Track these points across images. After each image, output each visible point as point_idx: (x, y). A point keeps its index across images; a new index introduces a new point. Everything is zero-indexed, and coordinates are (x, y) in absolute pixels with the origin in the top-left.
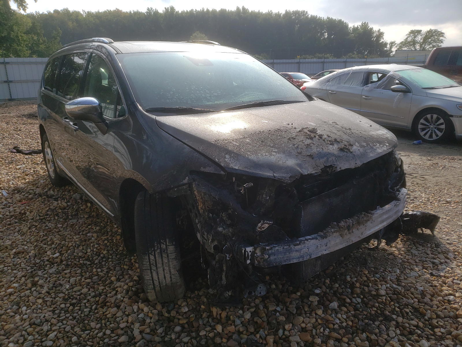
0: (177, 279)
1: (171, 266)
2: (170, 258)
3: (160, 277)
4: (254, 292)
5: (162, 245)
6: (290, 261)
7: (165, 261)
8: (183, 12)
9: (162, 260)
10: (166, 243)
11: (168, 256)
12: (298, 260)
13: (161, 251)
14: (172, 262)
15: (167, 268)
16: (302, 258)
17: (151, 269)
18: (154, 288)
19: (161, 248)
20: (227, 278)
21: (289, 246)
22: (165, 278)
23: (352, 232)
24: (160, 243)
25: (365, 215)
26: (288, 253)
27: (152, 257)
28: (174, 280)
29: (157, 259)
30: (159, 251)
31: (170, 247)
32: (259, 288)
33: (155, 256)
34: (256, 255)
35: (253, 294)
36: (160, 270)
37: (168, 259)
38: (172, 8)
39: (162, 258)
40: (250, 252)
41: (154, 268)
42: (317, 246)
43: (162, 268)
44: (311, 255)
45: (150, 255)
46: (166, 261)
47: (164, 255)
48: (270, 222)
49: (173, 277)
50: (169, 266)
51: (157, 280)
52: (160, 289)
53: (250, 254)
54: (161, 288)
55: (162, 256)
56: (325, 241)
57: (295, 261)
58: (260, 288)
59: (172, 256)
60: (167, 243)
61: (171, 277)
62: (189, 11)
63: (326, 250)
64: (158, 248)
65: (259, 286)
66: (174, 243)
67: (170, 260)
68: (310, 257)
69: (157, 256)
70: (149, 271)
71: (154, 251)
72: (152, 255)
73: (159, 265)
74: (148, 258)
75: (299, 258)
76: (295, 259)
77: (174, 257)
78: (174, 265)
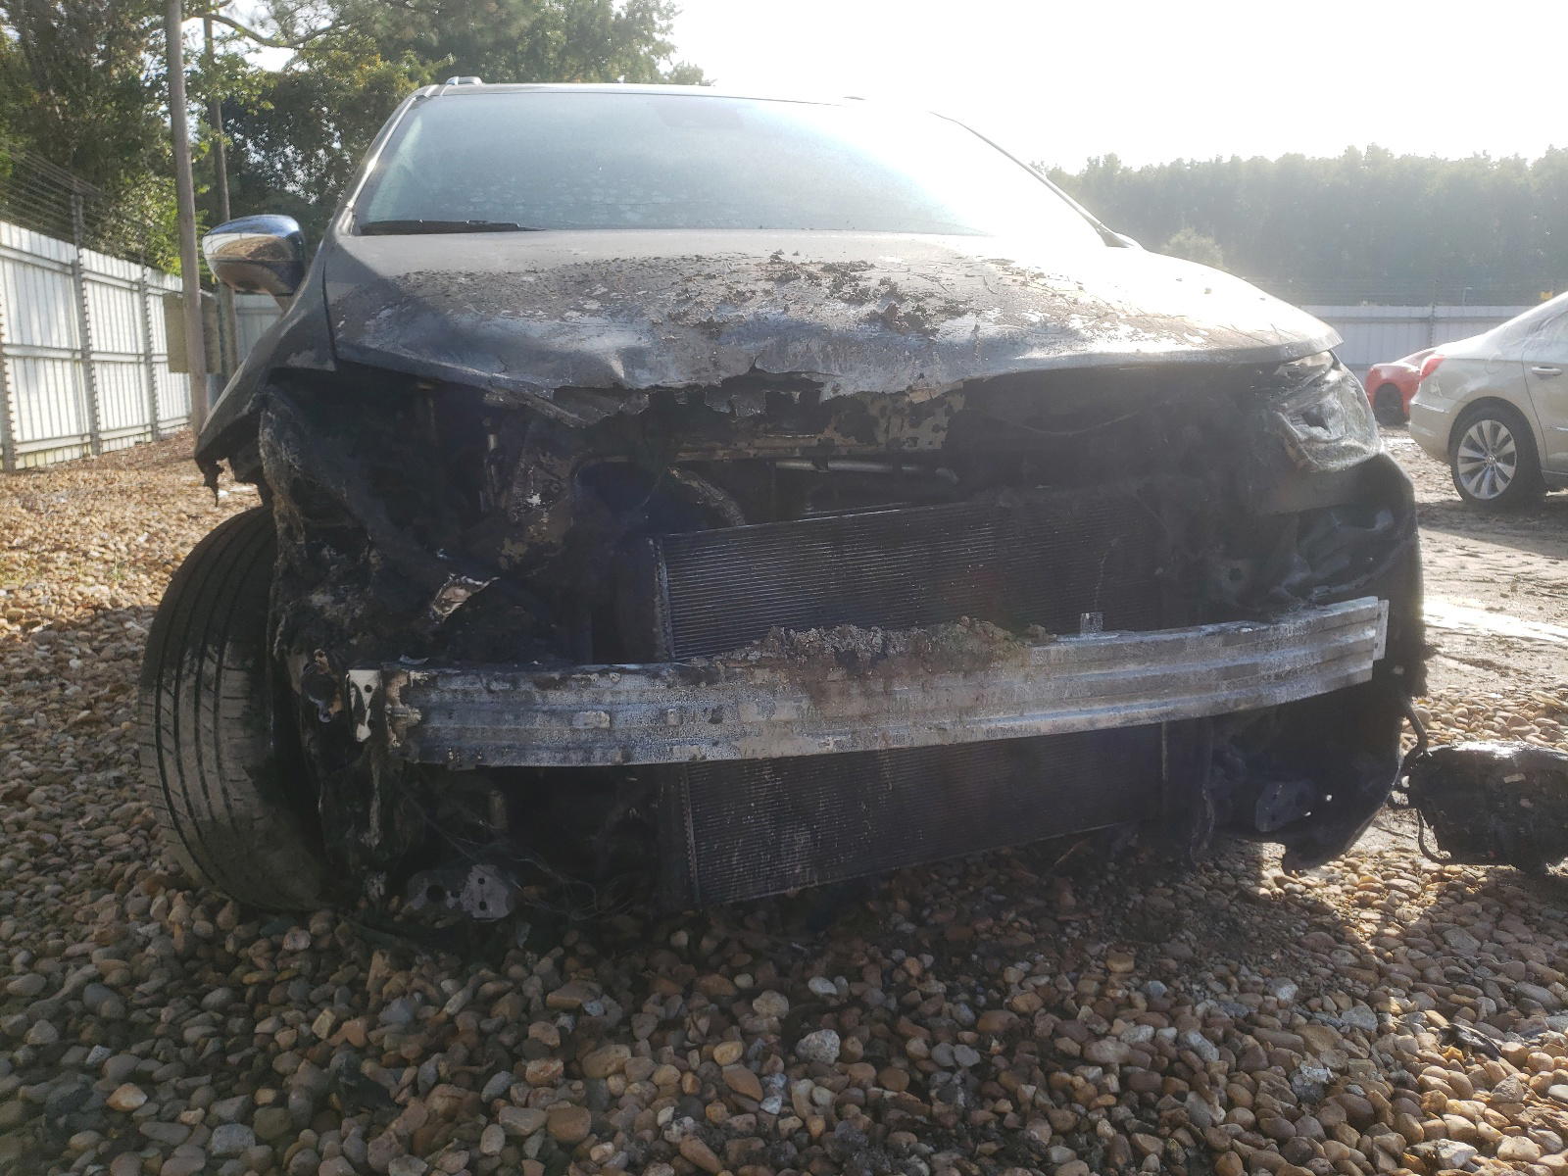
0: (246, 799)
1: (225, 747)
2: (222, 713)
3: (188, 783)
4: (456, 894)
5: (207, 661)
6: (522, 756)
7: (207, 722)
8: (1146, 171)
9: (197, 721)
10: (221, 659)
11: (216, 706)
12: (559, 756)
13: (198, 681)
14: (228, 730)
15: (209, 752)
16: (580, 755)
17: (159, 747)
18: (177, 826)
19: (199, 674)
20: (386, 824)
21: (515, 683)
22: (204, 786)
23: (888, 693)
24: (202, 655)
25: (971, 626)
26: (509, 717)
27: (167, 702)
28: (238, 806)
29: (182, 707)
30: (191, 681)
31: (230, 674)
32: (473, 882)
33: (176, 698)
34: (389, 706)
35: (451, 902)
36: (188, 753)
37: (216, 719)
38: (1111, 160)
39: (197, 710)
40: (368, 688)
41: (168, 743)
42: (663, 713)
43: (193, 748)
44: (633, 748)
45: (164, 694)
46: (210, 725)
47: (206, 701)
48: (478, 583)
49: (231, 788)
50: (217, 745)
51: (180, 791)
52: (196, 834)
53: (367, 697)
54: (197, 829)
55: (197, 703)
56: (709, 697)
57: (547, 760)
58: (481, 881)
59: (233, 709)
60: (225, 659)
61: (224, 791)
62: (1167, 164)
63: (716, 744)
64: (190, 671)
65: (477, 872)
66: (249, 663)
67: (223, 723)
68: (627, 757)
69: (182, 696)
70: (153, 752)
71: (179, 678)
72: (169, 692)
73: (187, 736)
74: (154, 703)
75: (567, 749)
76: (548, 748)
77: (237, 714)
78: (236, 746)
